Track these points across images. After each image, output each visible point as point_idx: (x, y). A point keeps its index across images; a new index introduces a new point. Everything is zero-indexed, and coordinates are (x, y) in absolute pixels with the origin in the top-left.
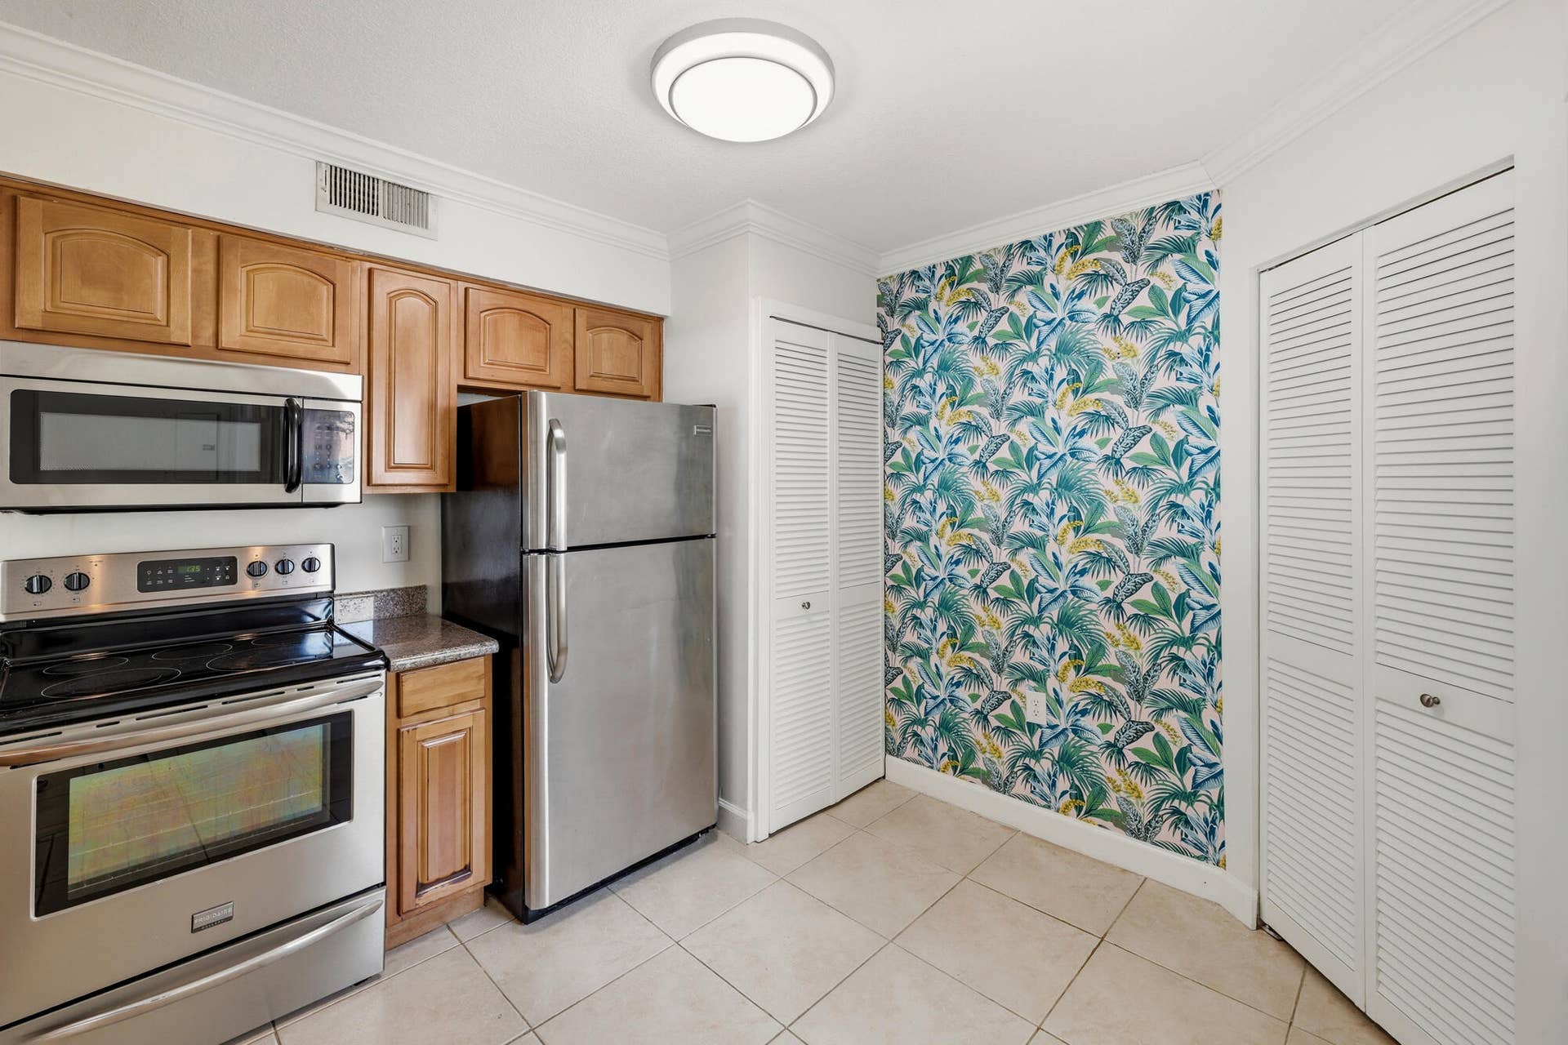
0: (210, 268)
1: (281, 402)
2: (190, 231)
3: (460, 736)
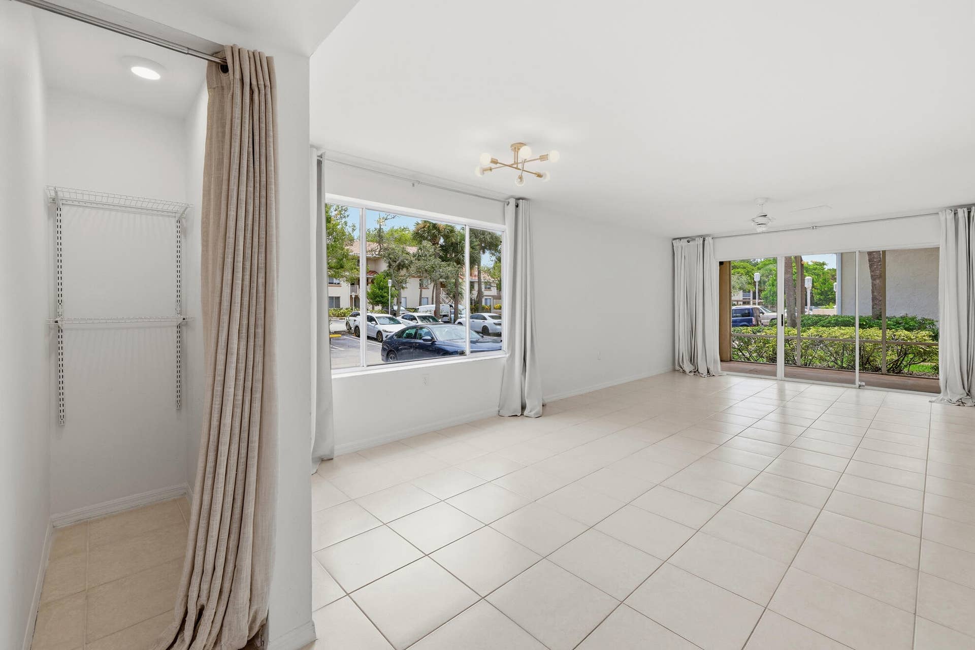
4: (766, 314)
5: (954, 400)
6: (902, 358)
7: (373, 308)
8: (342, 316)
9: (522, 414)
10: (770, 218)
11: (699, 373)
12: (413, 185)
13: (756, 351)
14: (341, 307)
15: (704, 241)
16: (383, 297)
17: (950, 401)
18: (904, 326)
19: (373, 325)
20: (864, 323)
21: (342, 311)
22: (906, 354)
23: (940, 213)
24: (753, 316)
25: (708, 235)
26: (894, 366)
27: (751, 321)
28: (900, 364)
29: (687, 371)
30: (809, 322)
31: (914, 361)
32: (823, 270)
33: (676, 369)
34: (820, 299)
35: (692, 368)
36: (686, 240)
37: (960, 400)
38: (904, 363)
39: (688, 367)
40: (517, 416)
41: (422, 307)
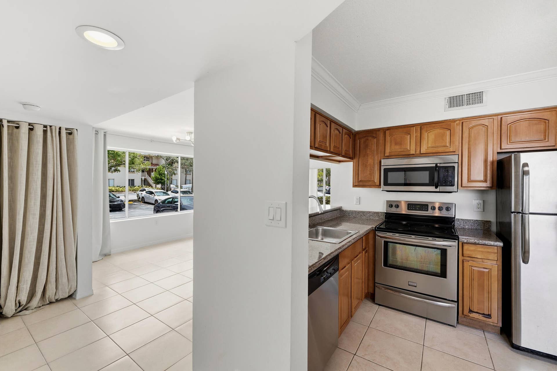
0: (419, 135)
1: (434, 165)
2: (415, 128)
3: (487, 270)
7: (156, 186)
8: (135, 191)
14: (135, 185)
16: (162, 179)
19: (153, 196)
21: (135, 188)
41: (185, 185)
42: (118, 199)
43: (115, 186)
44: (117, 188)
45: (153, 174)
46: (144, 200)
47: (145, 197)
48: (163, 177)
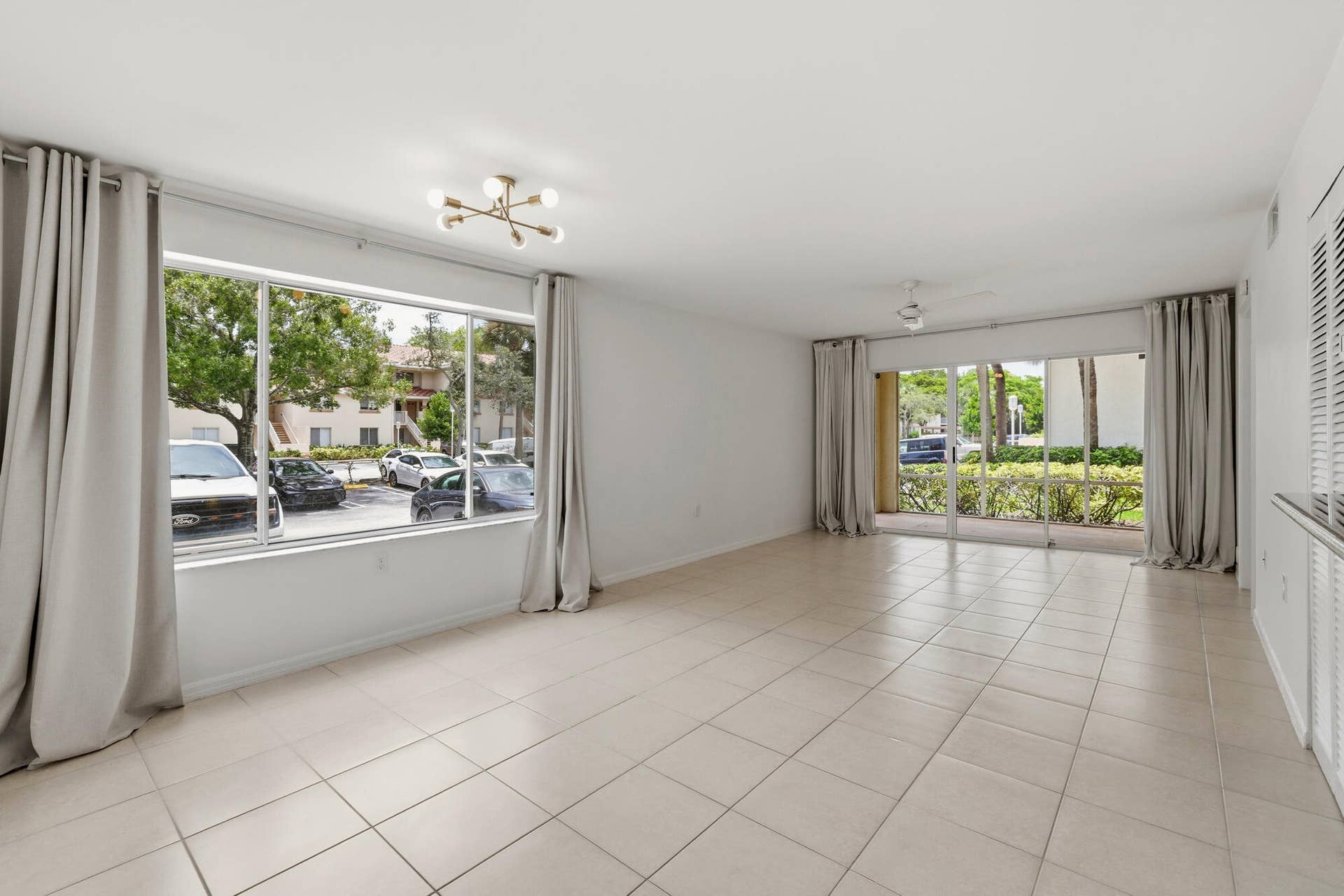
4: (964, 446)
5: (1161, 561)
6: (1112, 503)
7: (429, 444)
8: (377, 457)
9: (556, 608)
10: (921, 309)
11: (845, 531)
12: (360, 246)
13: (931, 497)
14: (380, 443)
15: (854, 343)
16: (443, 428)
17: (1155, 563)
18: (1121, 460)
19: (417, 470)
20: (1074, 457)
21: (378, 449)
22: (1115, 498)
23: (1145, 307)
24: (944, 449)
25: (860, 337)
26: (1102, 514)
27: (942, 455)
28: (1110, 510)
29: (831, 529)
30: (1009, 455)
31: (1125, 506)
32: (1039, 387)
33: (816, 526)
34: (1033, 425)
35: (837, 524)
36: (830, 343)
37: (1168, 561)
38: (1115, 508)
39: (831, 523)
40: (546, 610)
41: (498, 441)
42: (328, 477)
43: (334, 445)
44: (338, 451)
45: (422, 415)
46: (396, 480)
47: (399, 471)
48: (445, 421)
